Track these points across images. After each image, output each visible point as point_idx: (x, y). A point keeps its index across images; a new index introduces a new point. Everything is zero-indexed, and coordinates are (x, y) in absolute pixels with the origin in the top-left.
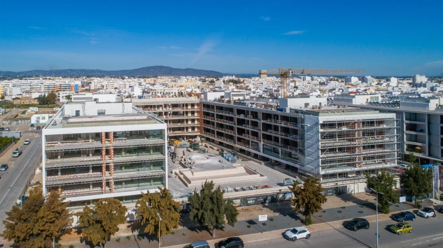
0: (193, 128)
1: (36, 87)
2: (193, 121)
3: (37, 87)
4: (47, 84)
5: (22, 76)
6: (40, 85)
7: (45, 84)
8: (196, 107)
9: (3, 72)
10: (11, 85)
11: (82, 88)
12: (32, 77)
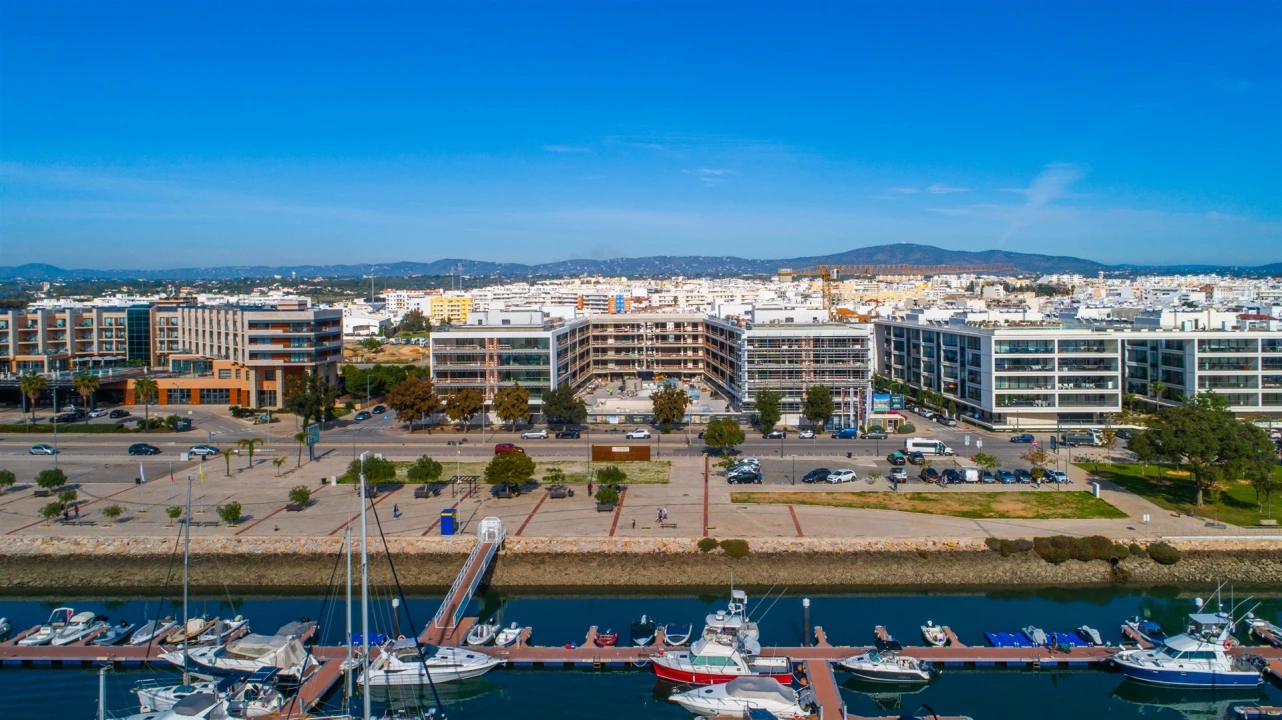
0: (695, 362)
1: (534, 300)
2: (695, 350)
3: (537, 300)
4: (557, 295)
5: (532, 275)
6: (543, 295)
7: (552, 295)
8: (700, 329)
9: (500, 265)
10: (490, 296)
11: (636, 305)
12: (561, 277)
